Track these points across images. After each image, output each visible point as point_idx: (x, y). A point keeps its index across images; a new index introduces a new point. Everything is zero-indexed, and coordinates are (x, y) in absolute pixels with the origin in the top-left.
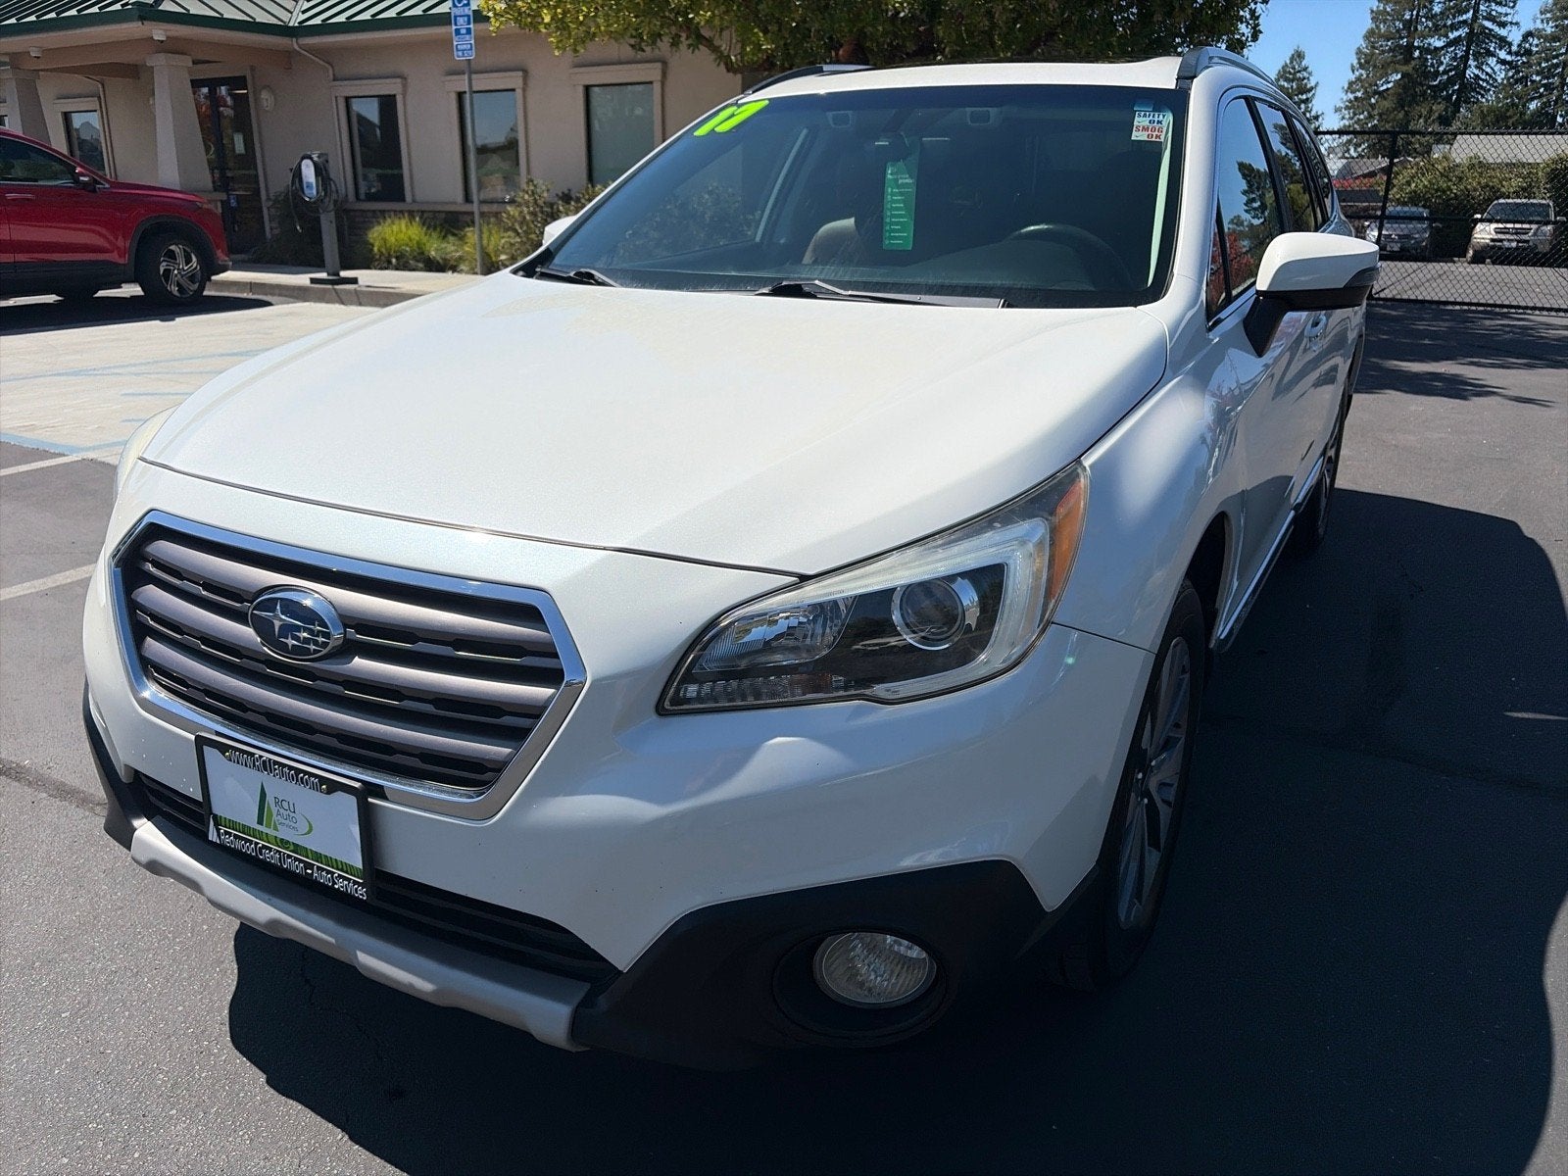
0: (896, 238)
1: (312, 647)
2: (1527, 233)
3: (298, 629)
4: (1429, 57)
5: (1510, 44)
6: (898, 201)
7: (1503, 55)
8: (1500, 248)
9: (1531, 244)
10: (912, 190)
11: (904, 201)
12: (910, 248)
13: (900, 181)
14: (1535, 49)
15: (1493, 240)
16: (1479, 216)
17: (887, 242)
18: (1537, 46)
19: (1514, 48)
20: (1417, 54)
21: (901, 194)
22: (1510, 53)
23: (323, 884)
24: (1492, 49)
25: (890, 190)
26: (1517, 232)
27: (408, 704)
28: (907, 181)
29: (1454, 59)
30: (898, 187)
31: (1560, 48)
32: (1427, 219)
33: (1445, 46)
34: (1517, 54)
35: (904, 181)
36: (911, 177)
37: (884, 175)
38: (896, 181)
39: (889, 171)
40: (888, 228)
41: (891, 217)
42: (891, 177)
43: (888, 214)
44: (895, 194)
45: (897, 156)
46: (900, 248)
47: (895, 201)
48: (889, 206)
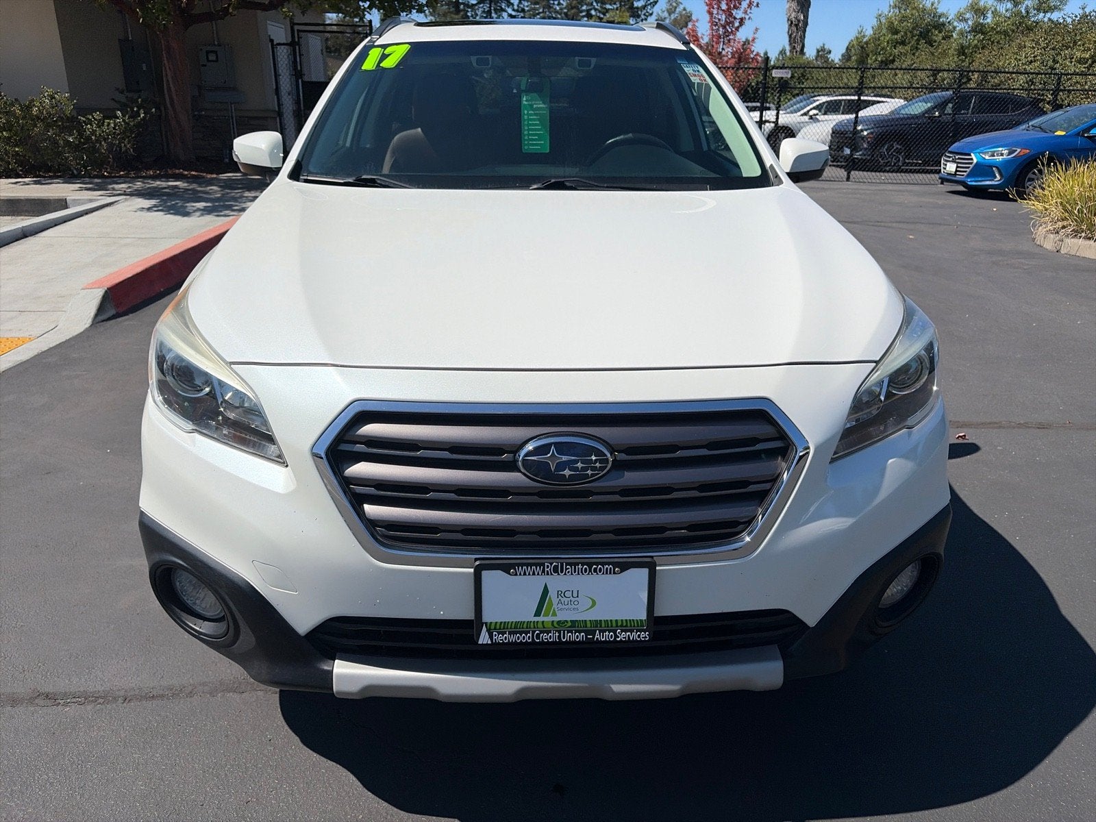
0: (533, 145)
1: (589, 472)
3: (577, 462)
4: (469, 10)
5: (513, 4)
6: (534, 120)
7: (510, 11)
10: (546, 112)
11: (539, 120)
12: (548, 151)
13: (535, 106)
14: (526, 9)
17: (526, 147)
18: (527, 6)
19: (516, 7)
20: (462, 7)
21: (535, 114)
22: (514, 10)
23: (606, 641)
24: (503, 7)
25: (526, 112)
27: (675, 495)
28: (541, 106)
29: (484, 12)
30: (533, 110)
31: (539, 8)
33: (477, 4)
34: (517, 11)
35: (539, 106)
36: (544, 103)
37: (520, 102)
38: (531, 106)
39: (524, 99)
40: (526, 138)
41: (529, 130)
42: (526, 103)
43: (526, 128)
44: (531, 115)
45: (531, 89)
46: (539, 152)
47: (531, 120)
48: (526, 123)
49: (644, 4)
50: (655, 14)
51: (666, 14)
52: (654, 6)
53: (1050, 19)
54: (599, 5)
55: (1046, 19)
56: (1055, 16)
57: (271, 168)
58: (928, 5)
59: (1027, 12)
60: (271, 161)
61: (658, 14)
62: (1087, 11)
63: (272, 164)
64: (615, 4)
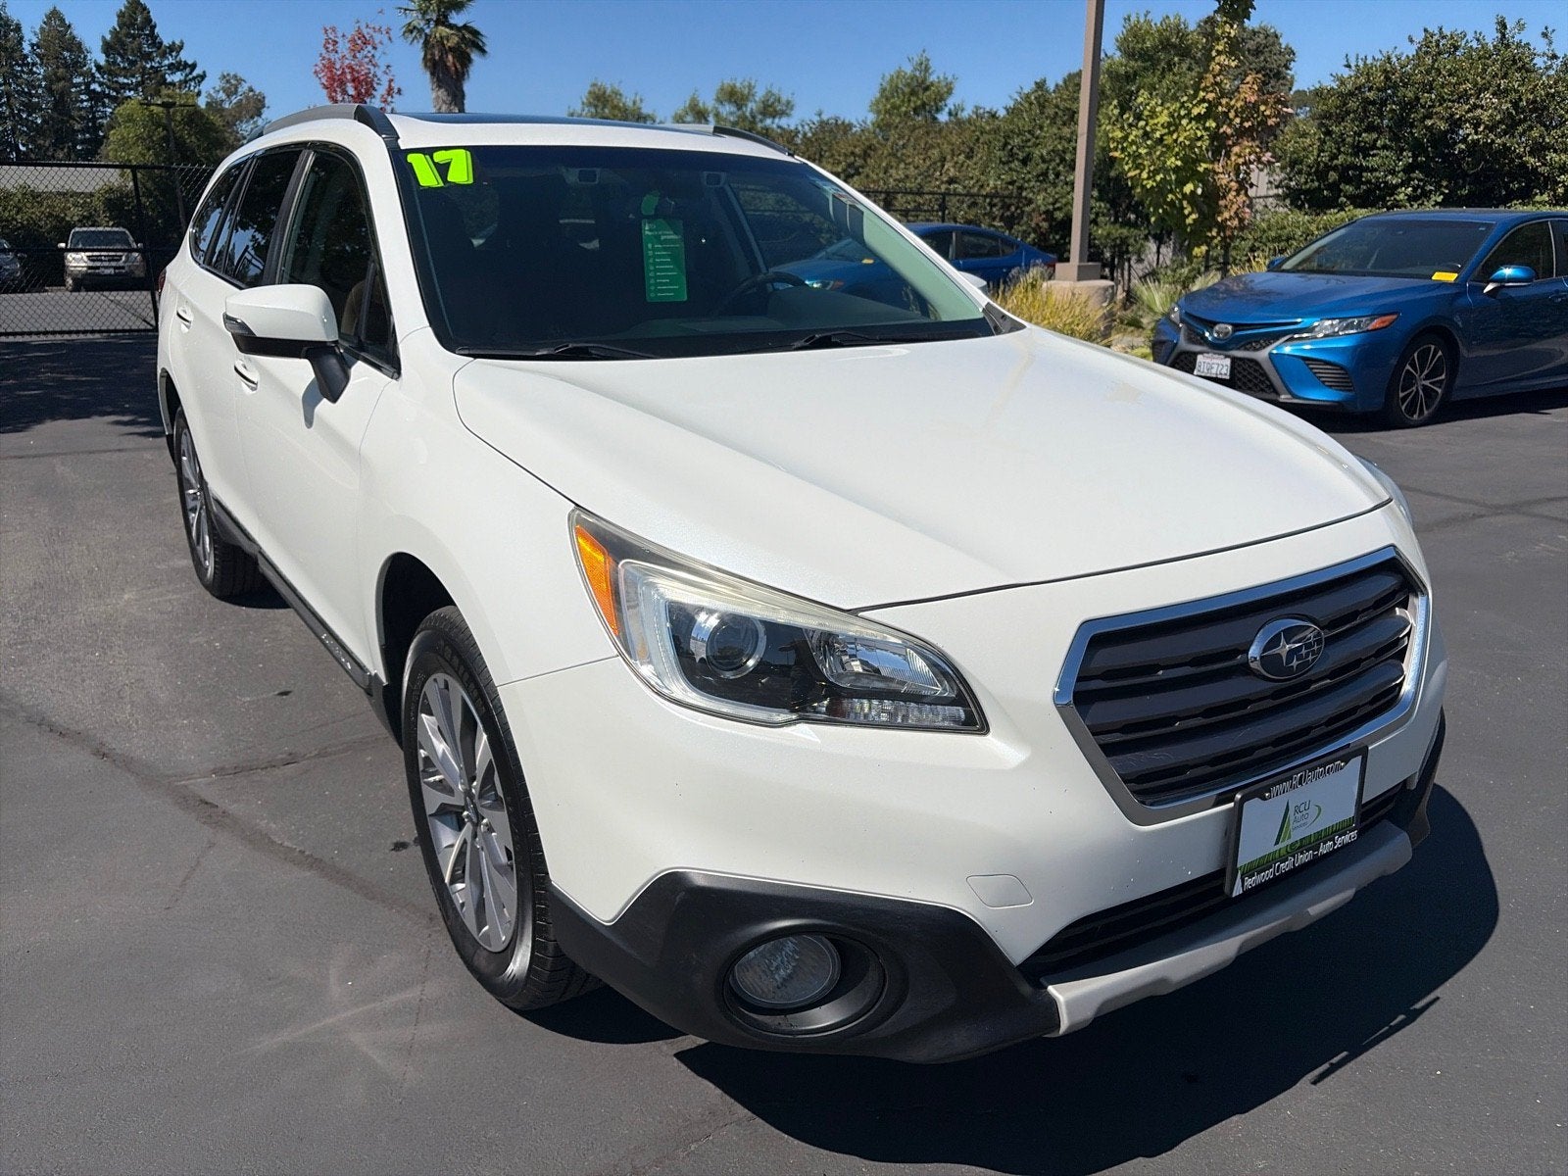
0: (663, 291)
2: (119, 260)
6: (663, 256)
8: (98, 275)
9: (127, 269)
10: (678, 245)
11: (670, 256)
12: (686, 298)
13: (663, 238)
15: (89, 268)
16: (63, 245)
17: (652, 295)
21: (665, 249)
25: (650, 246)
26: (112, 259)
28: (672, 237)
30: (661, 243)
32: (10, 250)
35: (669, 237)
36: (675, 233)
37: (640, 230)
38: (658, 237)
39: (647, 228)
40: (652, 281)
41: (656, 270)
42: (650, 233)
43: (652, 268)
44: (658, 250)
45: (658, 215)
46: (672, 300)
47: (659, 256)
48: (651, 261)
49: (182, 78)
50: (203, 94)
51: (222, 95)
52: (200, 82)
53: (779, 127)
54: (105, 76)
55: (775, 126)
56: (784, 122)
57: (325, 342)
58: (630, 104)
59: (754, 117)
60: (326, 333)
61: (210, 95)
62: (825, 117)
63: (327, 337)
64: (133, 76)
